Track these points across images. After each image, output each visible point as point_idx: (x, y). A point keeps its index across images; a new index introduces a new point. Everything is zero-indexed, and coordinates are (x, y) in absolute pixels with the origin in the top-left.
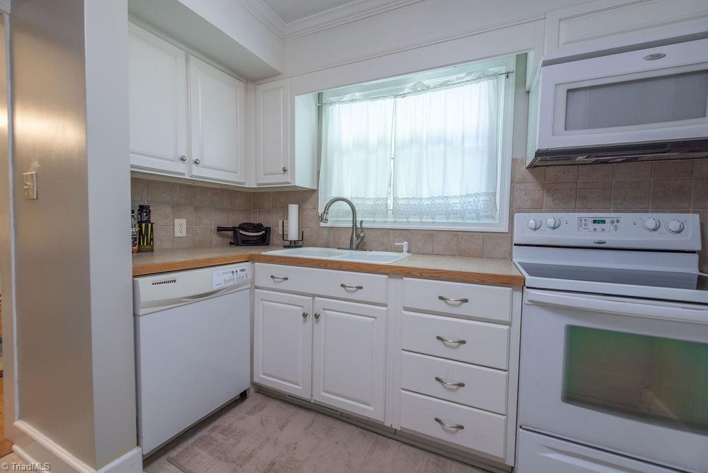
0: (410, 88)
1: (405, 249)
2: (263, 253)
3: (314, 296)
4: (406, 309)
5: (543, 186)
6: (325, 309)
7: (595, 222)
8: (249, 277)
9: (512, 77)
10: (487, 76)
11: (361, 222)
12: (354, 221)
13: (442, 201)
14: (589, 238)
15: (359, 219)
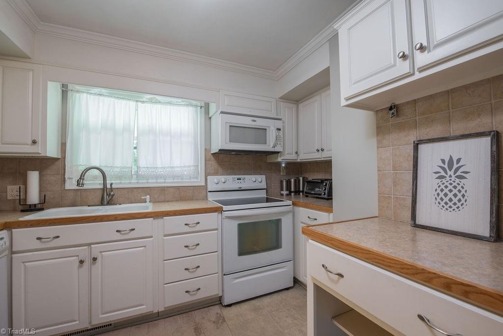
0: (148, 99)
1: (148, 200)
2: (21, 219)
3: (89, 245)
4: (166, 236)
5: (218, 162)
6: (101, 252)
7: (238, 179)
8: (8, 244)
9: (203, 108)
10: (192, 105)
11: (111, 184)
12: (105, 184)
13: (169, 169)
14: (236, 186)
15: (108, 182)
